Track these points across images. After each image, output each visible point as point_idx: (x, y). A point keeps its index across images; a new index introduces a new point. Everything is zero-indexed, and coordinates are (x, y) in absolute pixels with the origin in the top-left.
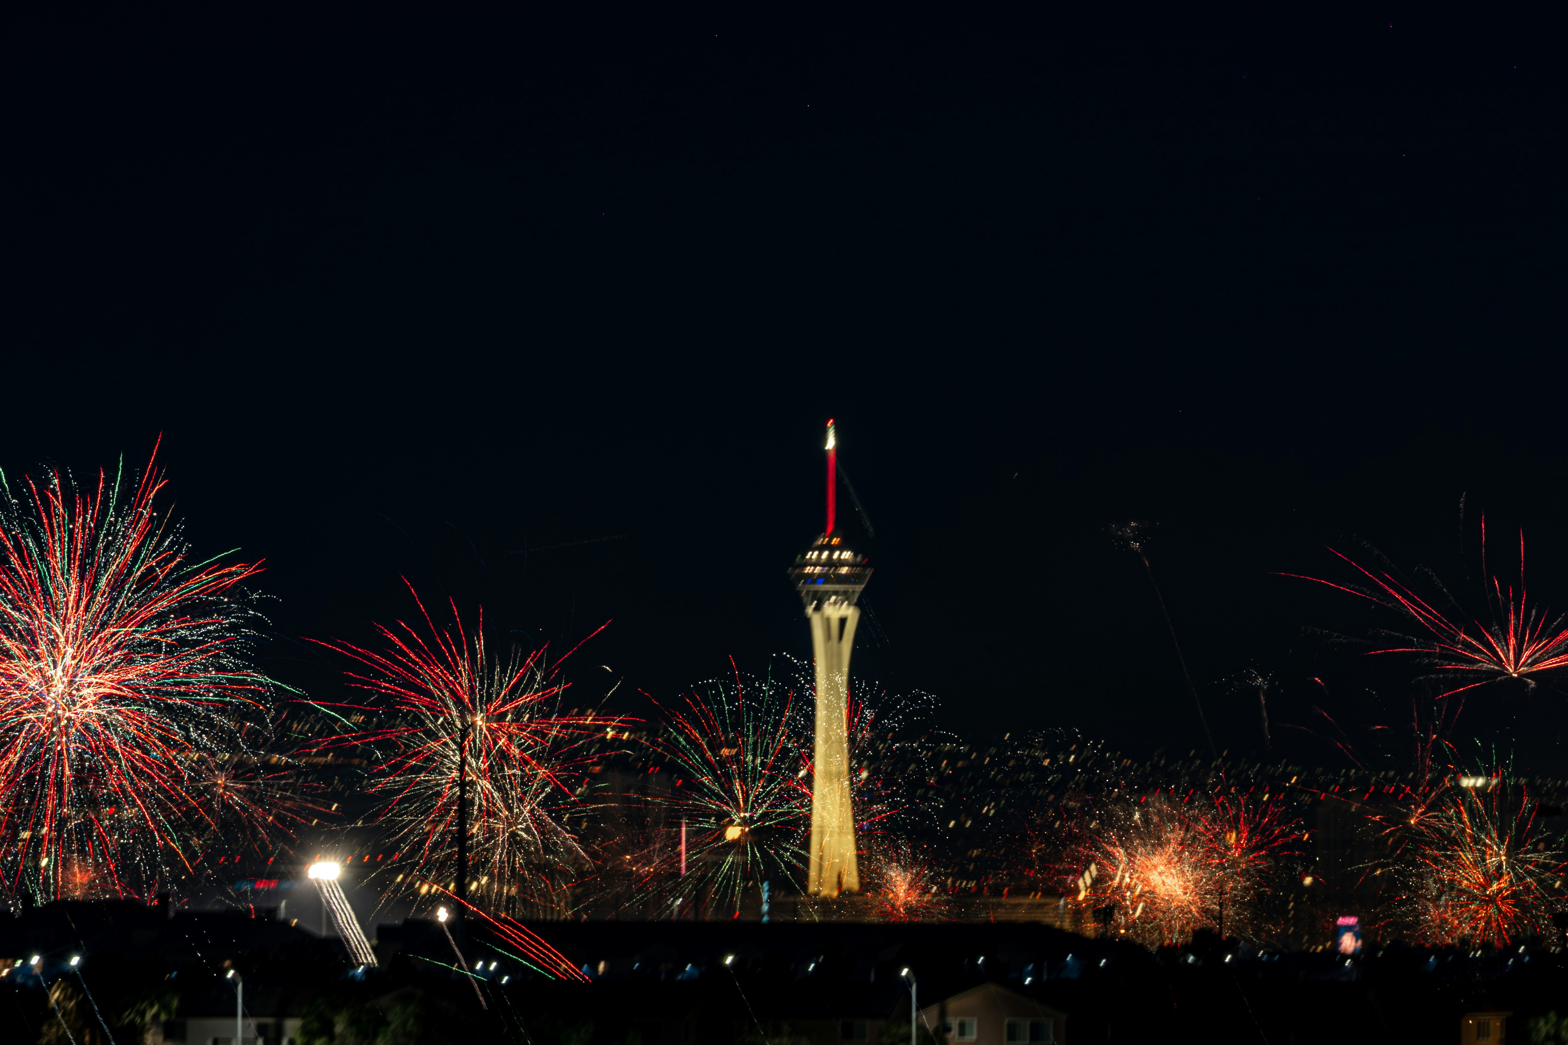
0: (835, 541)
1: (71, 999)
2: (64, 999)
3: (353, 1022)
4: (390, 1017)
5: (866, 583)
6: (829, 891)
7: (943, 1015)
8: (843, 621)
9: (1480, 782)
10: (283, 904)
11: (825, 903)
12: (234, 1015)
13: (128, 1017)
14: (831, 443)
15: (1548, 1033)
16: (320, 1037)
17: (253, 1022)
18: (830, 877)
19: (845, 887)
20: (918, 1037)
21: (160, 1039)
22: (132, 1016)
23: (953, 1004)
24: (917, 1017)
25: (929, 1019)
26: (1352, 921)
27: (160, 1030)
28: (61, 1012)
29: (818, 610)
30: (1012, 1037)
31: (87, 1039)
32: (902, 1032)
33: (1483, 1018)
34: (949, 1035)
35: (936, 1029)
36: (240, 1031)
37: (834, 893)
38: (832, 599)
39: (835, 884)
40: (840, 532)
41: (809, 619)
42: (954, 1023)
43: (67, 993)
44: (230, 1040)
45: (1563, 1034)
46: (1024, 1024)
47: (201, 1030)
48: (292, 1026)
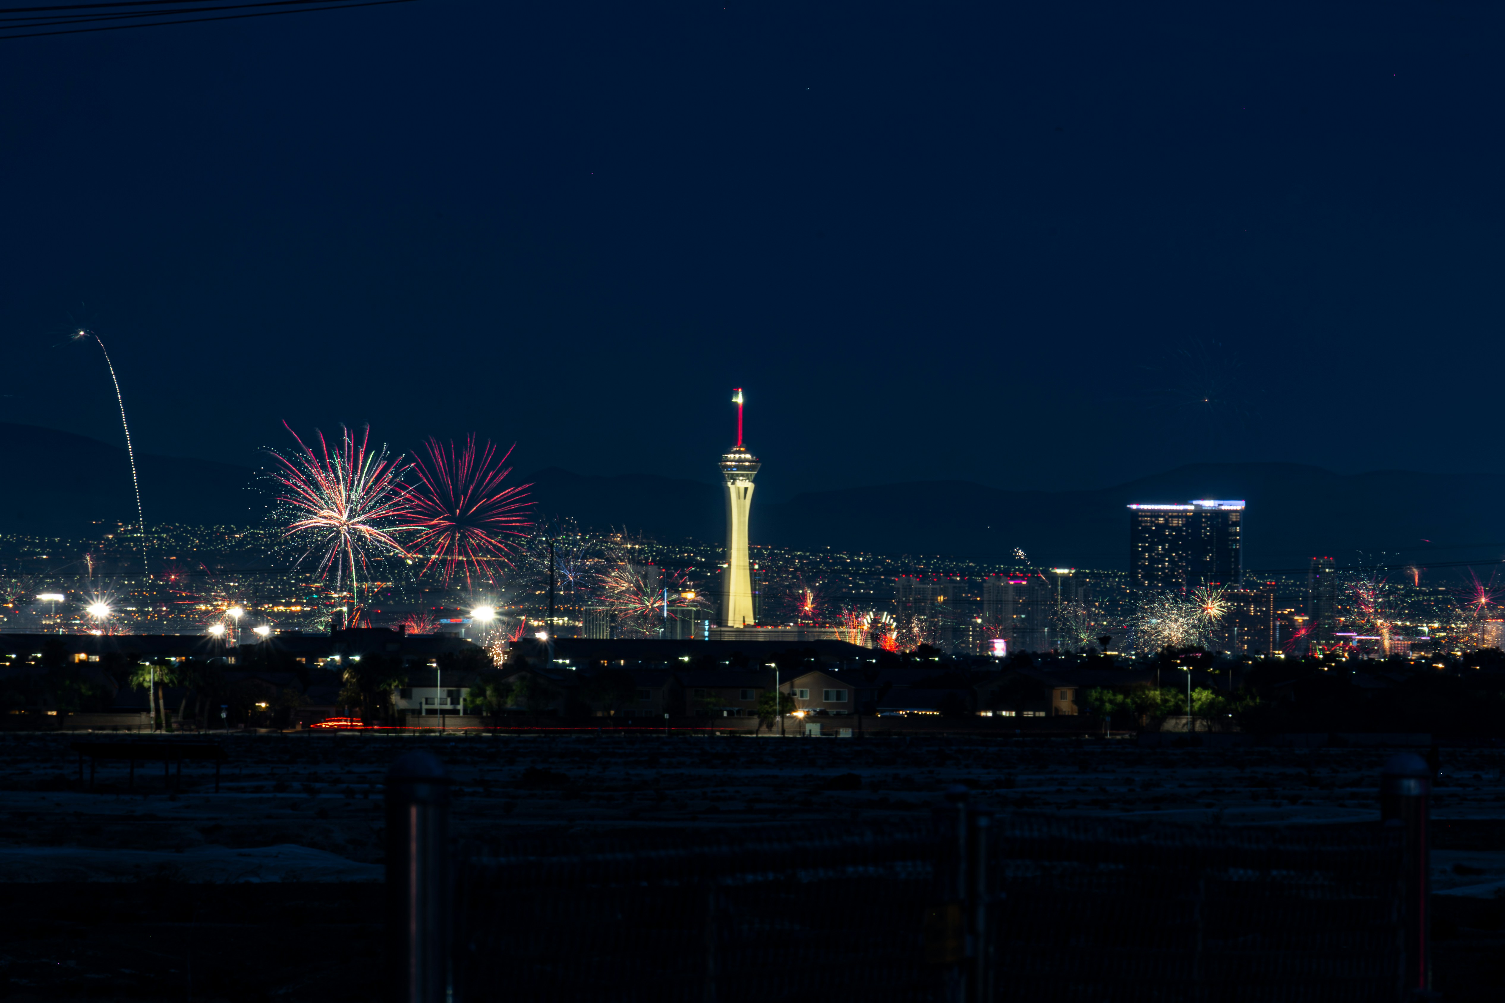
0: (742, 449)
1: (353, 678)
2: (351, 678)
3: (496, 690)
4: (514, 687)
5: (757, 470)
6: (739, 625)
7: (792, 686)
8: (746, 489)
9: (1066, 571)
10: (463, 630)
11: (738, 631)
12: (437, 686)
13: (383, 687)
14: (740, 400)
15: (1096, 697)
16: (479, 697)
17: (446, 689)
18: (739, 617)
19: (747, 623)
20: (779, 698)
21: (399, 698)
22: (384, 687)
23: (798, 681)
24: (779, 688)
25: (786, 689)
27: (399, 694)
28: (349, 684)
29: (733, 483)
30: (827, 698)
31: (362, 698)
32: (771, 695)
33: (1064, 689)
34: (795, 697)
35: (789, 694)
36: (439, 694)
37: (742, 627)
38: (741, 478)
39: (742, 622)
40: (745, 445)
41: (729, 488)
42: (797, 691)
43: (352, 675)
44: (434, 698)
45: (1104, 698)
46: (833, 691)
47: (420, 693)
48: (465, 692)
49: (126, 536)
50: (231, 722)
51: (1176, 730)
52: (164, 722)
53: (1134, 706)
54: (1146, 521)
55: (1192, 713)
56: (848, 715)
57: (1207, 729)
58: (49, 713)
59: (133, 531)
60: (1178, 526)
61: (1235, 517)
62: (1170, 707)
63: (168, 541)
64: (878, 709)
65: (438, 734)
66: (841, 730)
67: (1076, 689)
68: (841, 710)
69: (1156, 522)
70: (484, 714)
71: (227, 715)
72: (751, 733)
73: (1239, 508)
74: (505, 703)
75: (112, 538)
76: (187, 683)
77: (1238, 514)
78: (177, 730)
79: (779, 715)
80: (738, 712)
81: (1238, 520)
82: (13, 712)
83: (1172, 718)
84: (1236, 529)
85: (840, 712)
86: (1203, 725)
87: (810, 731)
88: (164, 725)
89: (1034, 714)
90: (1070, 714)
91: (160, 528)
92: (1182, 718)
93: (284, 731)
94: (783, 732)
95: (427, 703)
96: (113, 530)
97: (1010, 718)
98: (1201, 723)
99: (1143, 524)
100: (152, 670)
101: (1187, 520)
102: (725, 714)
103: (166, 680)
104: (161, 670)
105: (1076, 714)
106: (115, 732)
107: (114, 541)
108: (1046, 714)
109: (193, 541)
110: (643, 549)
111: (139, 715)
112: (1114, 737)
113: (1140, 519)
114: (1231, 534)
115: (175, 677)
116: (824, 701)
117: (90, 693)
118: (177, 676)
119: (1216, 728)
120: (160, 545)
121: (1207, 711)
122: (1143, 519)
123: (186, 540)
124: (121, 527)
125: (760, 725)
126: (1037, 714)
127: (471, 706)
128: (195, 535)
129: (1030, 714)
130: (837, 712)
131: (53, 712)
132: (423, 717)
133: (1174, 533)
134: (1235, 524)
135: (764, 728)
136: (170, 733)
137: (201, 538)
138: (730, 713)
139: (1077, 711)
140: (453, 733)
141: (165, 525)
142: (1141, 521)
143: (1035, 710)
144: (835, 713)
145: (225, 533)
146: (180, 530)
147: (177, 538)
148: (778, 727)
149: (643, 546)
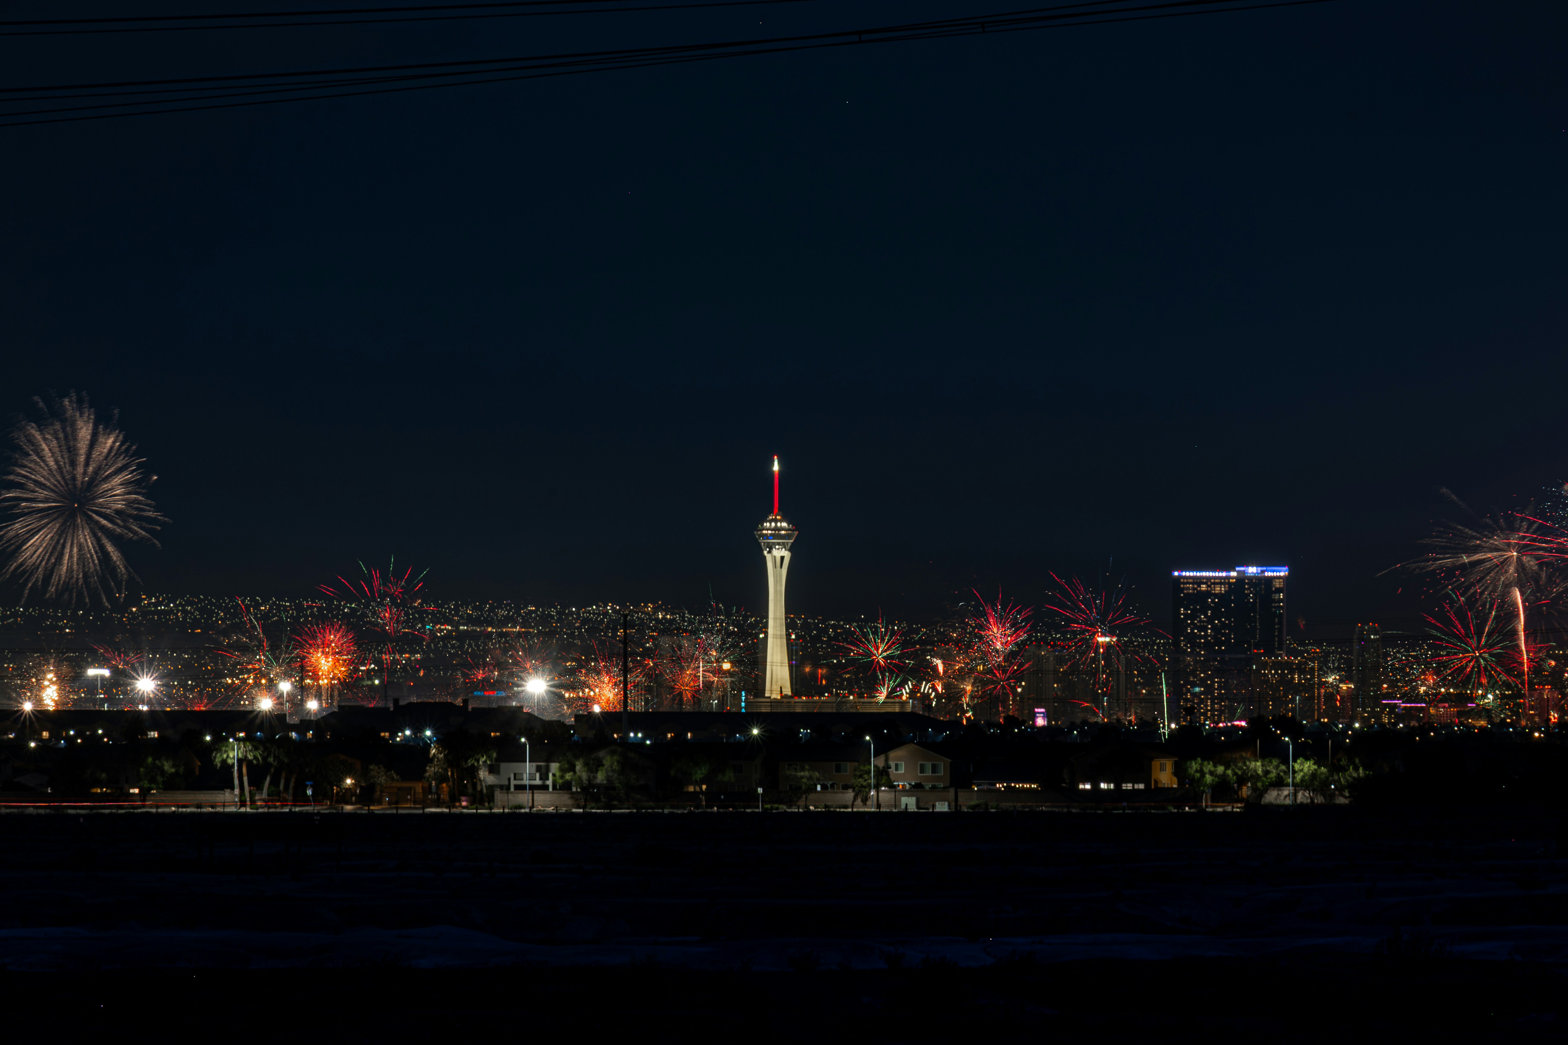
0: (778, 517)
1: (441, 754)
2: (438, 753)
3: (586, 764)
4: (605, 762)
5: (794, 538)
6: (776, 696)
7: (887, 760)
8: (782, 558)
9: (1108, 639)
11: (776, 701)
12: (525, 761)
13: (470, 762)
14: (776, 467)
15: (1196, 769)
16: (569, 772)
17: (534, 764)
18: (776, 688)
19: (784, 693)
20: (874, 771)
21: (487, 773)
22: (472, 762)
23: (892, 754)
24: (874, 761)
25: (880, 762)
26: (1042, 710)
27: (487, 769)
28: (436, 760)
29: (769, 552)
30: (922, 771)
31: (449, 774)
32: (866, 768)
33: (1163, 761)
34: (890, 770)
35: (884, 767)
36: (528, 770)
37: (779, 697)
38: (777, 547)
39: (779, 692)
40: (781, 513)
41: (765, 557)
42: (892, 764)
43: (439, 750)
44: (522, 774)
45: (1204, 769)
46: (929, 766)
47: (508, 769)
48: (554, 767)
49: (149, 609)
50: (317, 798)
51: (1278, 802)
52: (248, 799)
53: (1235, 777)
54: (1188, 589)
55: (1295, 785)
56: (944, 788)
57: (1309, 801)
58: (132, 791)
59: (156, 604)
60: (1221, 593)
61: (1278, 584)
62: (1271, 778)
63: (192, 614)
64: (974, 782)
65: (527, 810)
66: (937, 804)
67: (1175, 761)
68: (937, 784)
69: (1199, 589)
70: (574, 789)
71: (312, 792)
72: (846, 807)
73: (1282, 574)
74: (595, 778)
75: (136, 611)
76: (271, 760)
77: (1281, 580)
78: (262, 807)
79: (874, 788)
80: (832, 786)
81: (1282, 586)
82: (94, 790)
83: (1274, 790)
84: (1280, 596)
85: (935, 785)
86: (1305, 796)
87: (907, 804)
88: (248, 803)
89: (1133, 786)
90: (1169, 786)
91: (184, 600)
92: (1283, 790)
93: (371, 808)
94: (879, 806)
95: (515, 779)
96: (137, 602)
97: (1108, 790)
98: (1303, 794)
99: (1185, 591)
100: (236, 746)
101: (1230, 587)
102: (819, 788)
103: (250, 757)
104: (245, 747)
105: (1175, 786)
106: (199, 810)
107: (138, 614)
108: (1145, 786)
109: (218, 614)
110: (674, 619)
111: (222, 792)
112: (1215, 809)
113: (1182, 586)
114: (1274, 601)
115: (260, 753)
116: (919, 774)
117: (173, 770)
118: (261, 753)
119: (1319, 799)
120: (184, 618)
121: (1310, 783)
122: (1185, 586)
123: (211, 613)
124: (145, 599)
125: (855, 799)
126: (1136, 786)
127: (561, 781)
128: (219, 607)
129: (1129, 786)
130: (932, 785)
131: (135, 790)
132: (512, 793)
133: (1217, 600)
134: (1279, 591)
135: (859, 801)
136: (255, 811)
137: (226, 610)
138: (824, 787)
139: (1176, 782)
140: (542, 809)
141: (190, 597)
142: (1184, 589)
143: (1134, 782)
144: (930, 786)
145: (250, 606)
146: (205, 603)
147: (202, 611)
148: (872, 801)
149: (675, 616)
